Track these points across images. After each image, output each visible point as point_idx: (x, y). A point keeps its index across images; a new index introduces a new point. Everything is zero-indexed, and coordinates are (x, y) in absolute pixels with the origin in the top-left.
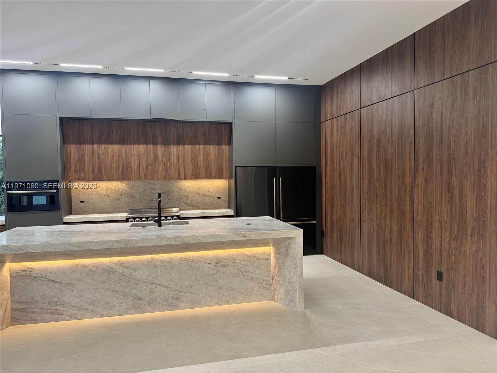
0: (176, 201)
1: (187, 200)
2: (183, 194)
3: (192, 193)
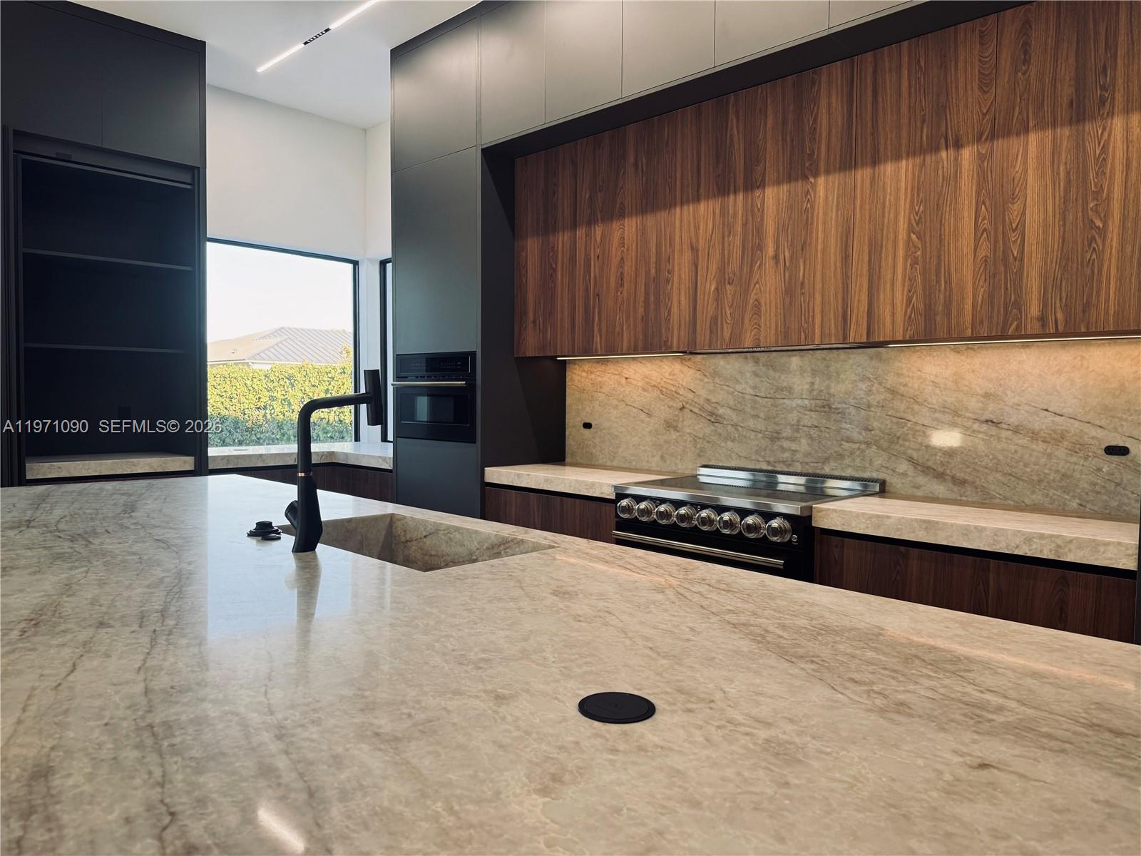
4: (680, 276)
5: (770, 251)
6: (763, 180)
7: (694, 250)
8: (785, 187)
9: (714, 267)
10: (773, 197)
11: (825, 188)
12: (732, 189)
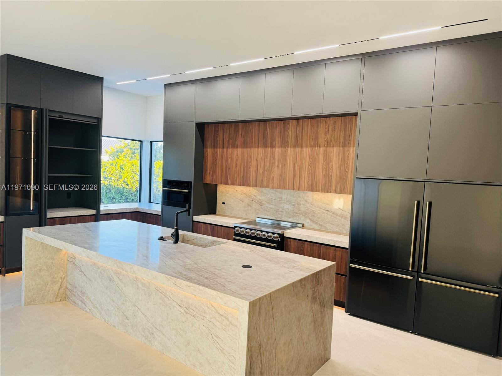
0: (301, 215)
1: (314, 216)
2: (310, 208)
3: (320, 208)
4: (253, 167)
5: (276, 164)
6: (275, 146)
7: (257, 160)
8: (280, 149)
9: (262, 165)
10: (277, 151)
11: (290, 151)
12: (267, 147)
